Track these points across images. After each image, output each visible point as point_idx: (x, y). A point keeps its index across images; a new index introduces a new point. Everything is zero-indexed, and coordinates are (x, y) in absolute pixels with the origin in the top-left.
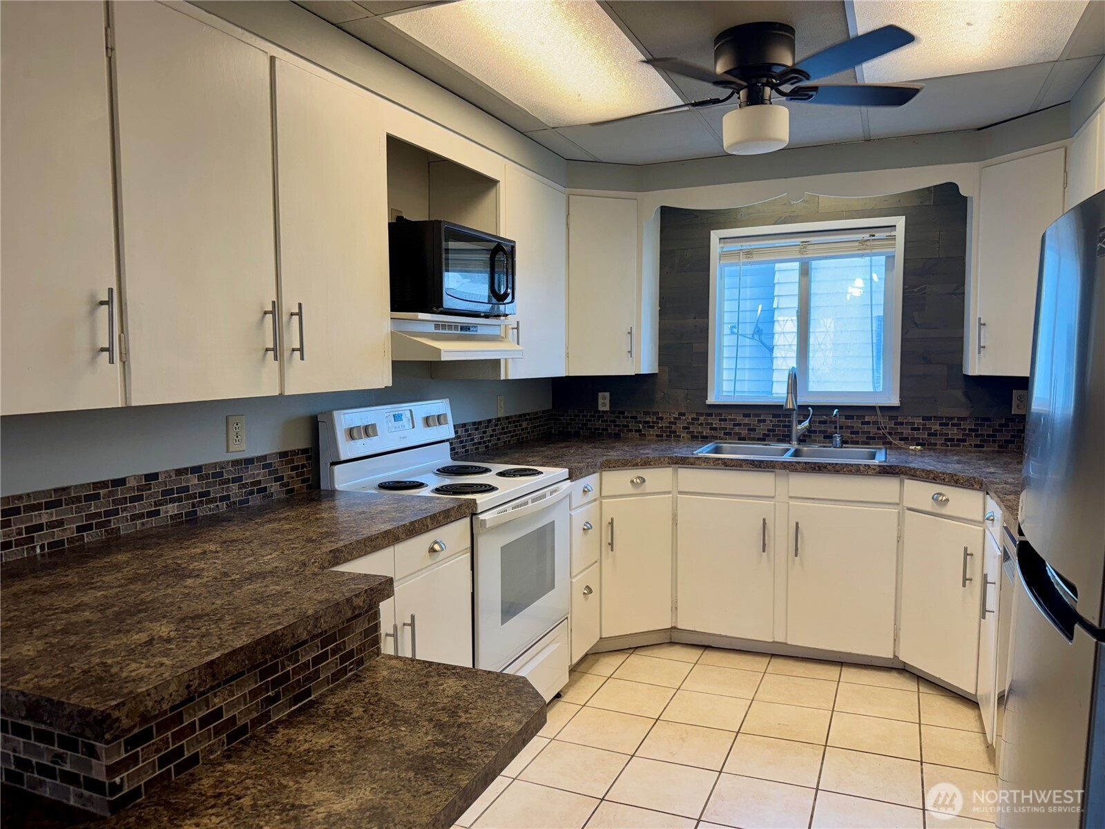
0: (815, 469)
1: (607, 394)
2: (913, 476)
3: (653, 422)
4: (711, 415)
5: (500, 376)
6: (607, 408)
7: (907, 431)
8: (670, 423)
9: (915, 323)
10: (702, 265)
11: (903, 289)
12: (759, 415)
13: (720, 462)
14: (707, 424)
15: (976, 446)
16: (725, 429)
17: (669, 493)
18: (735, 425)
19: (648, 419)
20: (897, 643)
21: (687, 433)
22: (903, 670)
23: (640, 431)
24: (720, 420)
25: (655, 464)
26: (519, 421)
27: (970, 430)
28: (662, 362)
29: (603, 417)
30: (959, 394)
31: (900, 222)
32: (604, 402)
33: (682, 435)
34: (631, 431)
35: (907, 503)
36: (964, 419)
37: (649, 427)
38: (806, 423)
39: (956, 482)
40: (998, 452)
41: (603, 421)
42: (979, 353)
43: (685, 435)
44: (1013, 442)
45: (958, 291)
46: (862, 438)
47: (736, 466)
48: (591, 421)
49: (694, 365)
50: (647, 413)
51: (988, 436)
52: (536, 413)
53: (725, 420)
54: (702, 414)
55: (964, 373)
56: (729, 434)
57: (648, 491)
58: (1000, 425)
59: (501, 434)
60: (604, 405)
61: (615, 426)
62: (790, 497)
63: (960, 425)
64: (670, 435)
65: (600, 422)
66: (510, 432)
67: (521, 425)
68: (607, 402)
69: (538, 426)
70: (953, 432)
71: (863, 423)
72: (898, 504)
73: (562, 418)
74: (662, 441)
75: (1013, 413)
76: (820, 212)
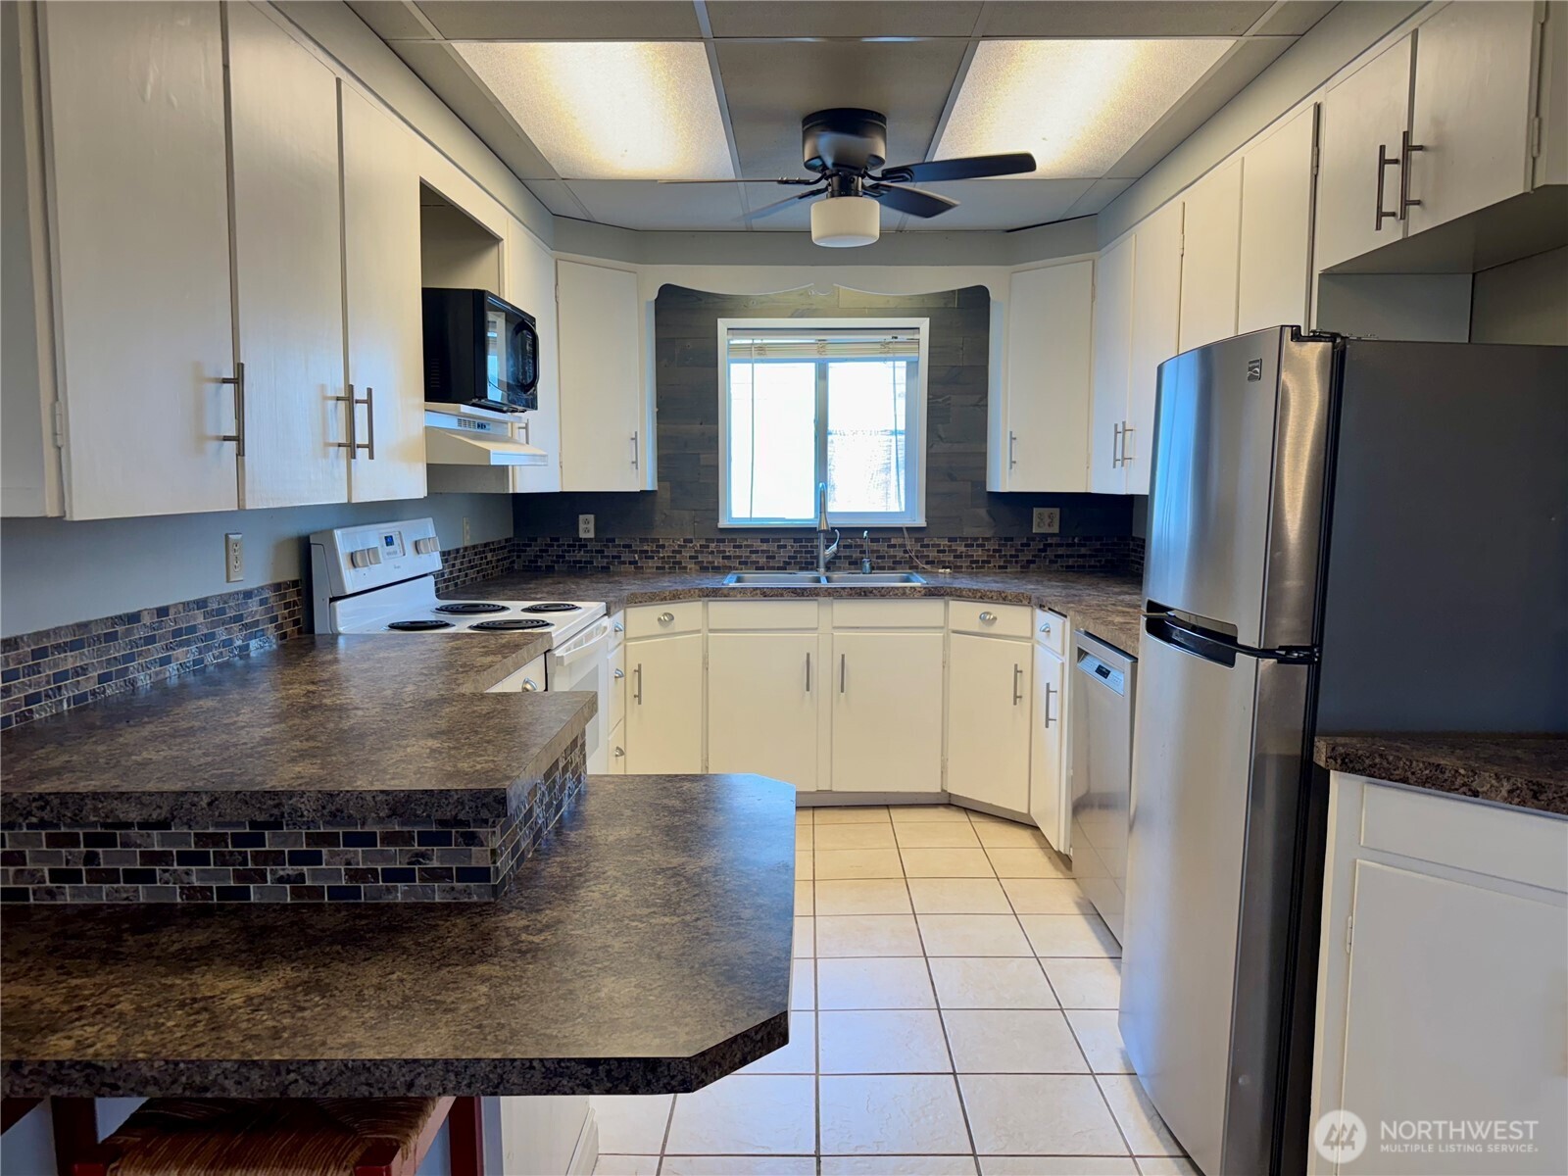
0: (861, 595)
1: (591, 517)
2: (959, 596)
3: (652, 551)
4: (723, 541)
5: (508, 488)
6: (591, 535)
7: (933, 554)
8: (673, 552)
9: (940, 437)
10: (708, 362)
11: (928, 399)
12: (779, 540)
13: (758, 592)
14: (719, 552)
15: (1000, 567)
16: (741, 557)
17: (698, 631)
18: (752, 552)
19: (645, 548)
20: (944, 776)
21: (695, 563)
22: (949, 802)
23: (636, 562)
24: (735, 547)
25: (685, 598)
26: (484, 552)
27: (995, 551)
28: (661, 477)
29: (586, 546)
30: (982, 512)
31: (924, 324)
32: (587, 527)
33: (689, 567)
34: (624, 563)
35: (952, 626)
36: (987, 539)
37: (646, 558)
38: (834, 547)
39: (1004, 599)
40: (1022, 572)
41: (585, 552)
42: (1011, 468)
43: (693, 566)
44: (1033, 562)
45: (982, 403)
46: (889, 563)
47: (777, 596)
48: (569, 552)
49: (701, 481)
50: (643, 540)
51: (1011, 556)
52: (499, 542)
53: (740, 547)
54: (712, 541)
55: (988, 490)
56: (746, 563)
57: (677, 630)
58: (1022, 545)
59: (468, 568)
60: (587, 531)
61: (602, 557)
62: (834, 628)
63: (984, 545)
64: (674, 566)
65: (582, 553)
66: (476, 566)
67: (486, 558)
68: (591, 526)
69: (502, 560)
70: (978, 554)
71: (889, 546)
72: (942, 628)
73: (528, 549)
74: (664, 573)
75: (1034, 531)
76: (841, 306)
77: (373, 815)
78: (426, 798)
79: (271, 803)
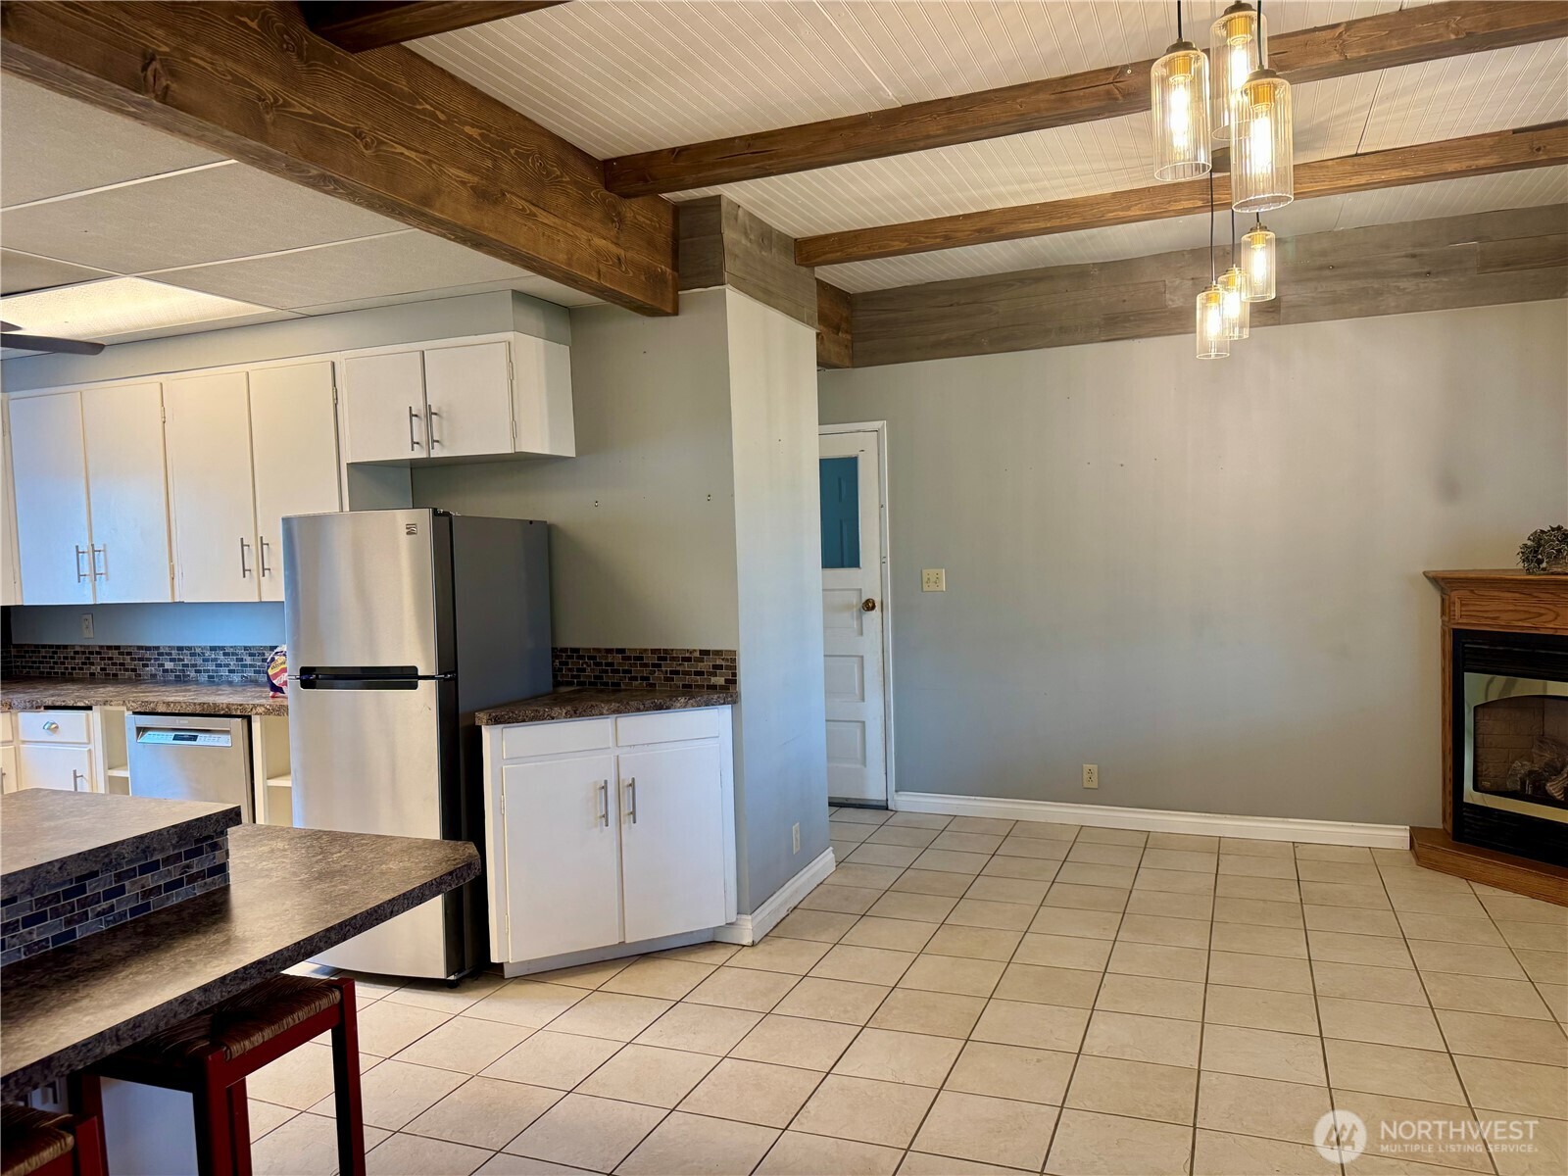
77: (169, 844)
78: (174, 830)
79: (102, 855)
